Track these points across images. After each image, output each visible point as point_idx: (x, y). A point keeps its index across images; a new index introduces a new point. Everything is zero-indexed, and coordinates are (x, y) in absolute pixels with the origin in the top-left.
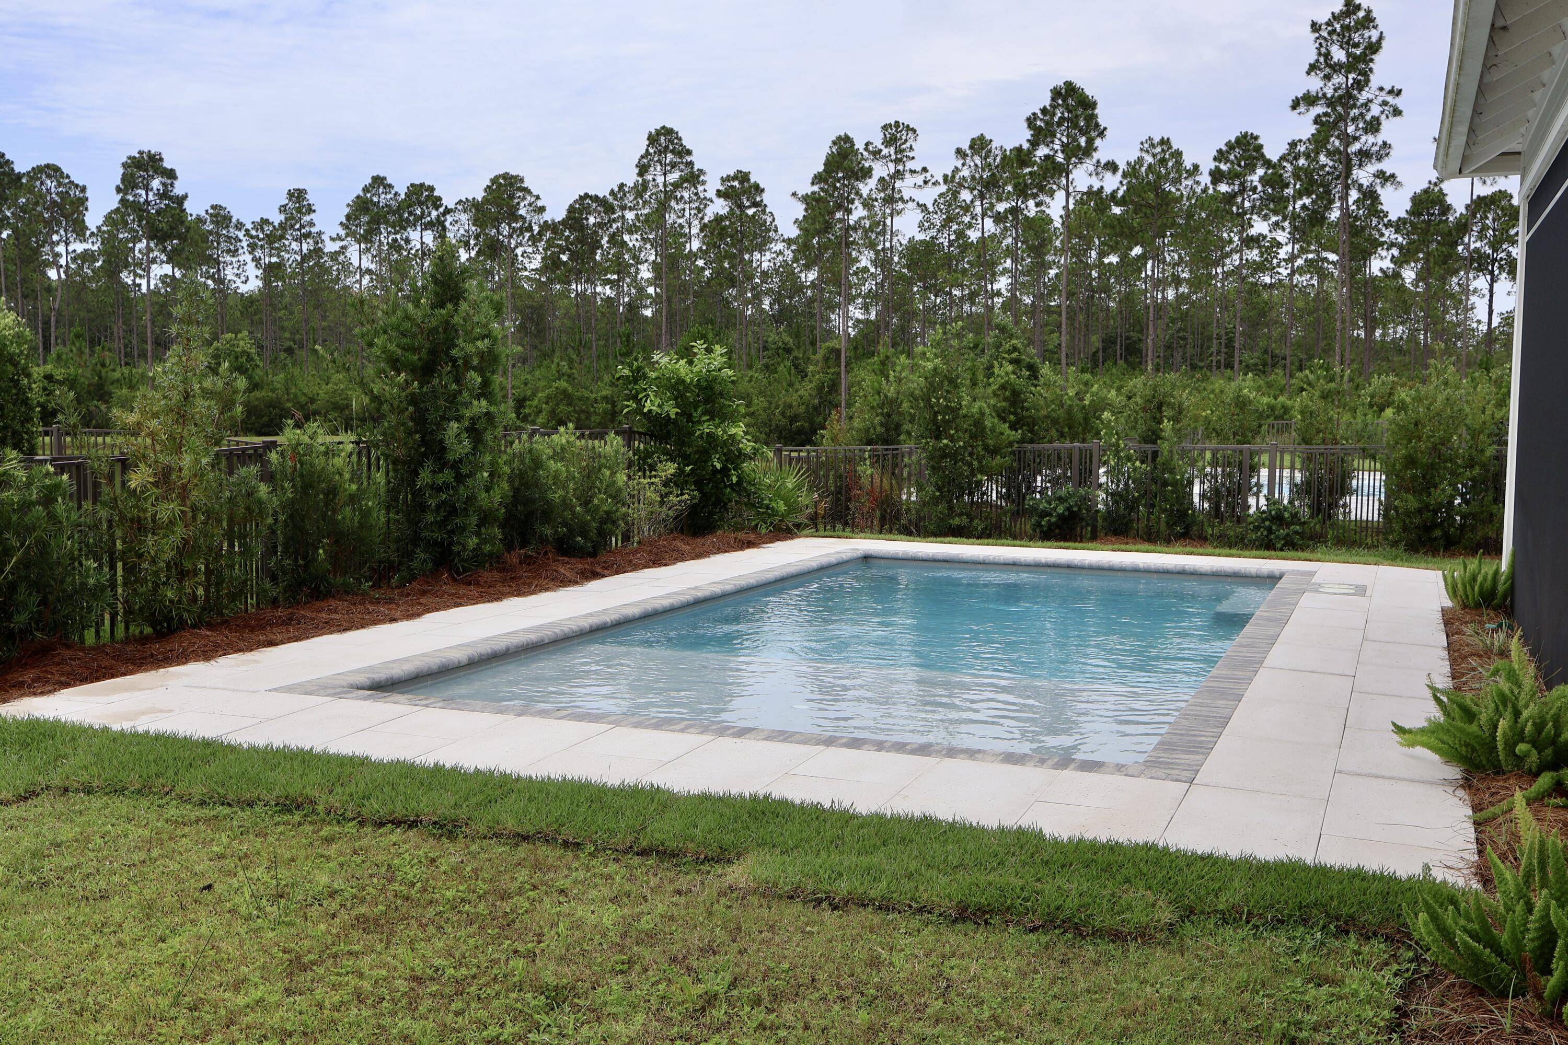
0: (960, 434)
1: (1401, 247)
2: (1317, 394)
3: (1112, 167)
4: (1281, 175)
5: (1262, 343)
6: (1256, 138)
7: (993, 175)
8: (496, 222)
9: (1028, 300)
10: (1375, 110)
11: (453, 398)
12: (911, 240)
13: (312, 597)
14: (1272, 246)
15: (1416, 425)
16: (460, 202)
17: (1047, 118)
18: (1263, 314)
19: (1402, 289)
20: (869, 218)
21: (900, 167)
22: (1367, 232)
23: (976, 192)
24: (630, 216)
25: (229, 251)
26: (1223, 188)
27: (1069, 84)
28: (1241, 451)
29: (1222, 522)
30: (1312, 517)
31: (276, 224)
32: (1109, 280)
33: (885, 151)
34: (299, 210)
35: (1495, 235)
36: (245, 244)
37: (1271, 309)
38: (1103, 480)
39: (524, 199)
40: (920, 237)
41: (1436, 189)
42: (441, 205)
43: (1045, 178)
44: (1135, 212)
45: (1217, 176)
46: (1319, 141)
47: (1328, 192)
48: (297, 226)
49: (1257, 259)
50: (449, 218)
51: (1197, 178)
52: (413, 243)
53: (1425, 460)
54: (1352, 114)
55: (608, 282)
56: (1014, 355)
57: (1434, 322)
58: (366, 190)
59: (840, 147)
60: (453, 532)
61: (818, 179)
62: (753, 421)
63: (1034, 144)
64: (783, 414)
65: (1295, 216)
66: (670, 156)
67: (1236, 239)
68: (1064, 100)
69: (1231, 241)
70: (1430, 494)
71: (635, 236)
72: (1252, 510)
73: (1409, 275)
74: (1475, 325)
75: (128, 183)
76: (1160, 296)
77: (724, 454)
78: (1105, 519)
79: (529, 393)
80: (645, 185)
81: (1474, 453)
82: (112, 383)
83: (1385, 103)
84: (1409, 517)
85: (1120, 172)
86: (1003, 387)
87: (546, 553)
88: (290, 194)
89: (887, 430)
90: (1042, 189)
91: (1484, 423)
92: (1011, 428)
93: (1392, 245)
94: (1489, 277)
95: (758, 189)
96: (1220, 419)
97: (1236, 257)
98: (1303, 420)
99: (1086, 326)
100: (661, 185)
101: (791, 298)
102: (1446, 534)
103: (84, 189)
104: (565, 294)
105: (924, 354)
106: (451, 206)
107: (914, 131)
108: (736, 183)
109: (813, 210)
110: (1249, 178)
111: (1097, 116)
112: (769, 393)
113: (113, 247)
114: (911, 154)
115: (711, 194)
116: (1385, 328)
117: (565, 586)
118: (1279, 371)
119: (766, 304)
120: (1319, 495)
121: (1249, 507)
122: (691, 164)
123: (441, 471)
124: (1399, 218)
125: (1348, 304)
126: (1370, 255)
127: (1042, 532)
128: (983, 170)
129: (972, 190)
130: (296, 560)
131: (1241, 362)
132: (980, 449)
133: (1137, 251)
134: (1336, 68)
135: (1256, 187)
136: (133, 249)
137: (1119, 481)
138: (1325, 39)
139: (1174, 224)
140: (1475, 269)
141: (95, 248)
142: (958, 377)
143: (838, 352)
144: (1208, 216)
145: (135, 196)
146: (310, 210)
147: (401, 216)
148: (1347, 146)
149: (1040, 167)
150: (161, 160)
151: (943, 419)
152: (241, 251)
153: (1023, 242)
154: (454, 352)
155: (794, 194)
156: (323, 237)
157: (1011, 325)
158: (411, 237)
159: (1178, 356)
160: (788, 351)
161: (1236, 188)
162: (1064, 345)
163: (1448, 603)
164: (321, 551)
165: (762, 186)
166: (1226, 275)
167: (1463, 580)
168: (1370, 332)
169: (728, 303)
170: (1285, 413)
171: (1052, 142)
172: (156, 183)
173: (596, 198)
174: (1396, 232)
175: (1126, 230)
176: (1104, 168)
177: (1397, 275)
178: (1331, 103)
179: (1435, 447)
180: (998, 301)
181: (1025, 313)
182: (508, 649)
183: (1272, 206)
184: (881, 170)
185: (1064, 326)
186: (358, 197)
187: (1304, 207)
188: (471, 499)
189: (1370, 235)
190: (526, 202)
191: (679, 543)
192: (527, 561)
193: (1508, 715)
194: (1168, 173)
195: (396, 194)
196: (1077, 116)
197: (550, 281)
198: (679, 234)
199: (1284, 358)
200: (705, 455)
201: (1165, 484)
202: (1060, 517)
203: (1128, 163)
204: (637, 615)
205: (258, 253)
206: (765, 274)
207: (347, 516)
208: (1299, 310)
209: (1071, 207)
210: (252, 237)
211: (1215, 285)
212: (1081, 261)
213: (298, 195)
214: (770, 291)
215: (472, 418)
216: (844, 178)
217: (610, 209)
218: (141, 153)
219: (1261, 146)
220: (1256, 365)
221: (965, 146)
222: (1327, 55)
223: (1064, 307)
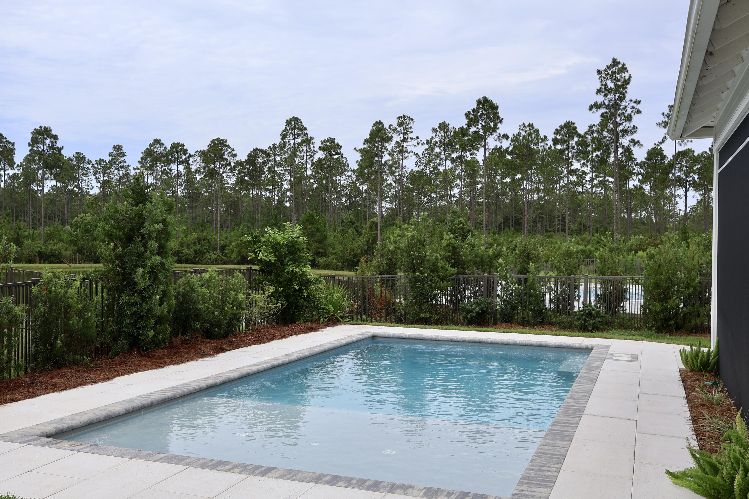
0: (425, 270)
1: (643, 175)
2: (608, 249)
3: (506, 137)
4: (586, 141)
5: (579, 220)
6: (574, 124)
7: (450, 140)
8: (213, 161)
9: (468, 199)
10: (629, 111)
11: (140, 255)
12: (412, 170)
13: (54, 367)
14: (583, 174)
15: (659, 266)
16: (197, 152)
17: (475, 114)
18: (579, 206)
19: (644, 194)
20: (392, 160)
21: (406, 137)
22: (627, 168)
23: (442, 148)
24: (278, 158)
25: (83, 174)
26: (559, 147)
27: (485, 98)
28: (570, 279)
29: (560, 315)
30: (606, 313)
31: (107, 162)
32: (506, 190)
33: (399, 129)
34: (118, 155)
35: (686, 170)
36: (91, 171)
37: (582, 204)
38: (499, 293)
39: (227, 150)
40: (416, 169)
41: (659, 148)
42: (187, 153)
43: (474, 142)
44: (517, 158)
45: (556, 142)
46: (603, 125)
47: (608, 149)
48: (117, 163)
49: (576, 180)
50: (191, 159)
51: (546, 142)
52: (173, 171)
53: (664, 285)
54: (618, 113)
55: (268, 190)
56: (461, 226)
57: (659, 210)
58: (151, 145)
59: (377, 127)
60: (140, 328)
61: (366, 142)
62: (335, 257)
63: (469, 126)
64: (350, 253)
65: (592, 160)
66: (296, 131)
67: (565, 171)
68: (483, 106)
69: (563, 172)
70: (667, 302)
71: (280, 168)
72: (576, 309)
73: (647, 188)
74: (678, 212)
75: (34, 141)
76: (530, 197)
77: (300, 282)
78: (500, 314)
79: (228, 243)
80: (285, 144)
81: (689, 281)
82: (24, 238)
83: (633, 107)
84: (657, 314)
85: (510, 139)
86: (448, 245)
87: (197, 337)
88: (115, 148)
89: (390, 267)
90: (473, 147)
91: (694, 265)
92: (452, 266)
93: (639, 174)
94: (684, 189)
95: (339, 146)
96: (559, 262)
97: (566, 179)
98: (601, 263)
99: (495, 211)
100: (292, 144)
101: (355, 198)
102: (676, 323)
103: (13, 144)
104: (247, 196)
105: (407, 229)
106: (192, 153)
107: (412, 119)
108: (328, 144)
109: (365, 156)
110: (571, 142)
111: (498, 113)
112: (343, 243)
113: (28, 172)
114: (411, 130)
115: (317, 149)
116: (636, 212)
117: (203, 357)
118: (587, 233)
119: (344, 200)
120: (610, 301)
121: (574, 307)
122: (306, 134)
123: (133, 295)
124: (642, 162)
125: (619, 201)
126: (629, 178)
127: (468, 321)
128: (445, 138)
129: (440, 147)
130: (45, 346)
131: (569, 229)
132: (435, 278)
133: (519, 176)
134: (609, 91)
135: (574, 147)
136: (37, 173)
137: (507, 295)
138: (604, 78)
139: (536, 164)
140: (678, 185)
141: (19, 172)
142: (424, 240)
143: (376, 224)
144: (552, 160)
145: (37, 148)
146: (124, 155)
147: (168, 158)
148: (617, 127)
149: (472, 137)
150: (51, 130)
151: (417, 263)
152: (89, 174)
153: (465, 172)
154: (142, 230)
155: (355, 149)
156: (130, 168)
157: (459, 211)
158: (173, 168)
159: (539, 226)
160: (353, 223)
161: (565, 147)
162: (484, 221)
163: (683, 367)
164: (59, 342)
165: (340, 145)
166: (561, 188)
167: (691, 356)
168: (629, 214)
169: (325, 200)
170: (590, 254)
171: (478, 125)
172: (48, 142)
173: (261, 150)
174: (640, 168)
175: (513, 166)
176: (502, 137)
177: (641, 188)
178: (608, 107)
179: (669, 278)
180: (454, 199)
181: (467, 205)
182: (152, 403)
183: (581, 155)
184: (397, 138)
185: (484, 212)
186: (147, 149)
187: (597, 156)
188: (150, 310)
189: (628, 169)
190: (228, 152)
191: (273, 330)
192: (185, 342)
193: (741, 472)
194: (533, 140)
195: (165, 148)
196: (489, 113)
197: (240, 189)
198: (301, 167)
199: (589, 227)
200: (290, 281)
201: (531, 296)
202: (477, 313)
203: (514, 135)
204: (236, 377)
205: (98, 175)
206: (343, 186)
207: (74, 321)
208: (596, 204)
209: (487, 155)
210: (95, 168)
211: (556, 192)
212: (493, 181)
213: (118, 148)
214: (345, 195)
215: (152, 266)
216: (379, 141)
217: (268, 155)
218: (41, 127)
219: (576, 128)
220: (576, 230)
221: (437, 127)
222: (606, 85)
223: (484, 202)
